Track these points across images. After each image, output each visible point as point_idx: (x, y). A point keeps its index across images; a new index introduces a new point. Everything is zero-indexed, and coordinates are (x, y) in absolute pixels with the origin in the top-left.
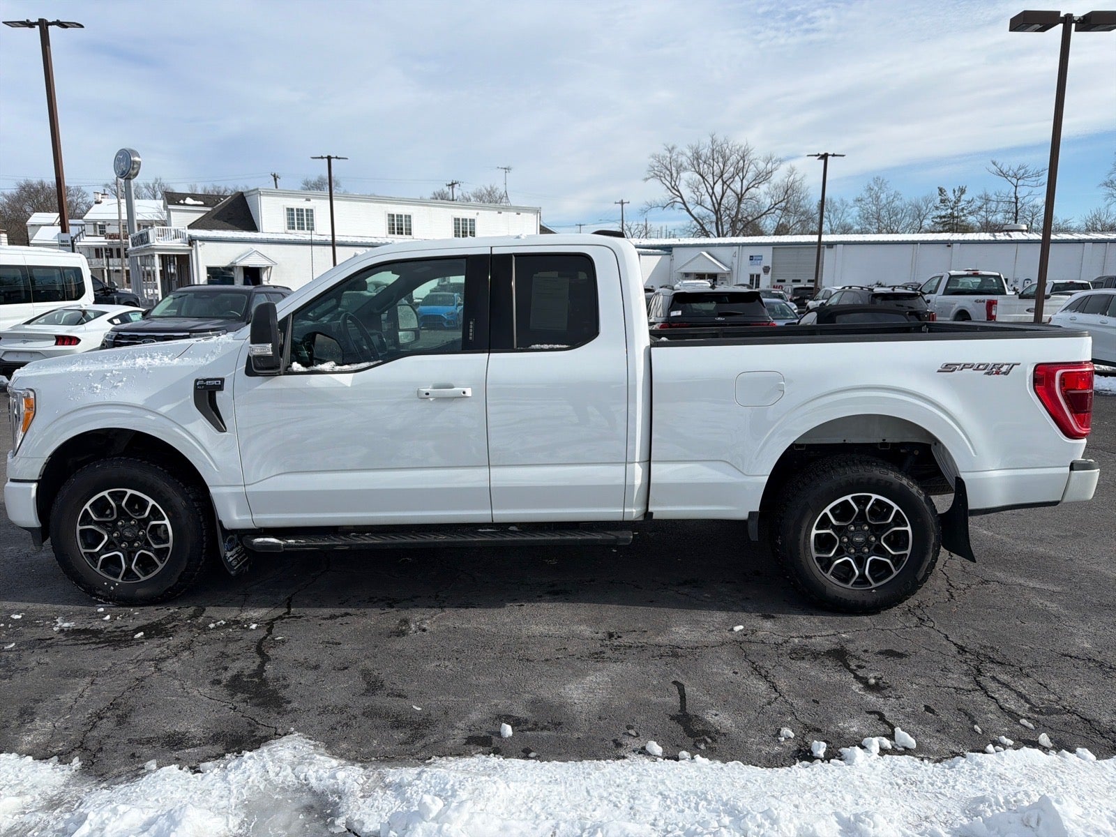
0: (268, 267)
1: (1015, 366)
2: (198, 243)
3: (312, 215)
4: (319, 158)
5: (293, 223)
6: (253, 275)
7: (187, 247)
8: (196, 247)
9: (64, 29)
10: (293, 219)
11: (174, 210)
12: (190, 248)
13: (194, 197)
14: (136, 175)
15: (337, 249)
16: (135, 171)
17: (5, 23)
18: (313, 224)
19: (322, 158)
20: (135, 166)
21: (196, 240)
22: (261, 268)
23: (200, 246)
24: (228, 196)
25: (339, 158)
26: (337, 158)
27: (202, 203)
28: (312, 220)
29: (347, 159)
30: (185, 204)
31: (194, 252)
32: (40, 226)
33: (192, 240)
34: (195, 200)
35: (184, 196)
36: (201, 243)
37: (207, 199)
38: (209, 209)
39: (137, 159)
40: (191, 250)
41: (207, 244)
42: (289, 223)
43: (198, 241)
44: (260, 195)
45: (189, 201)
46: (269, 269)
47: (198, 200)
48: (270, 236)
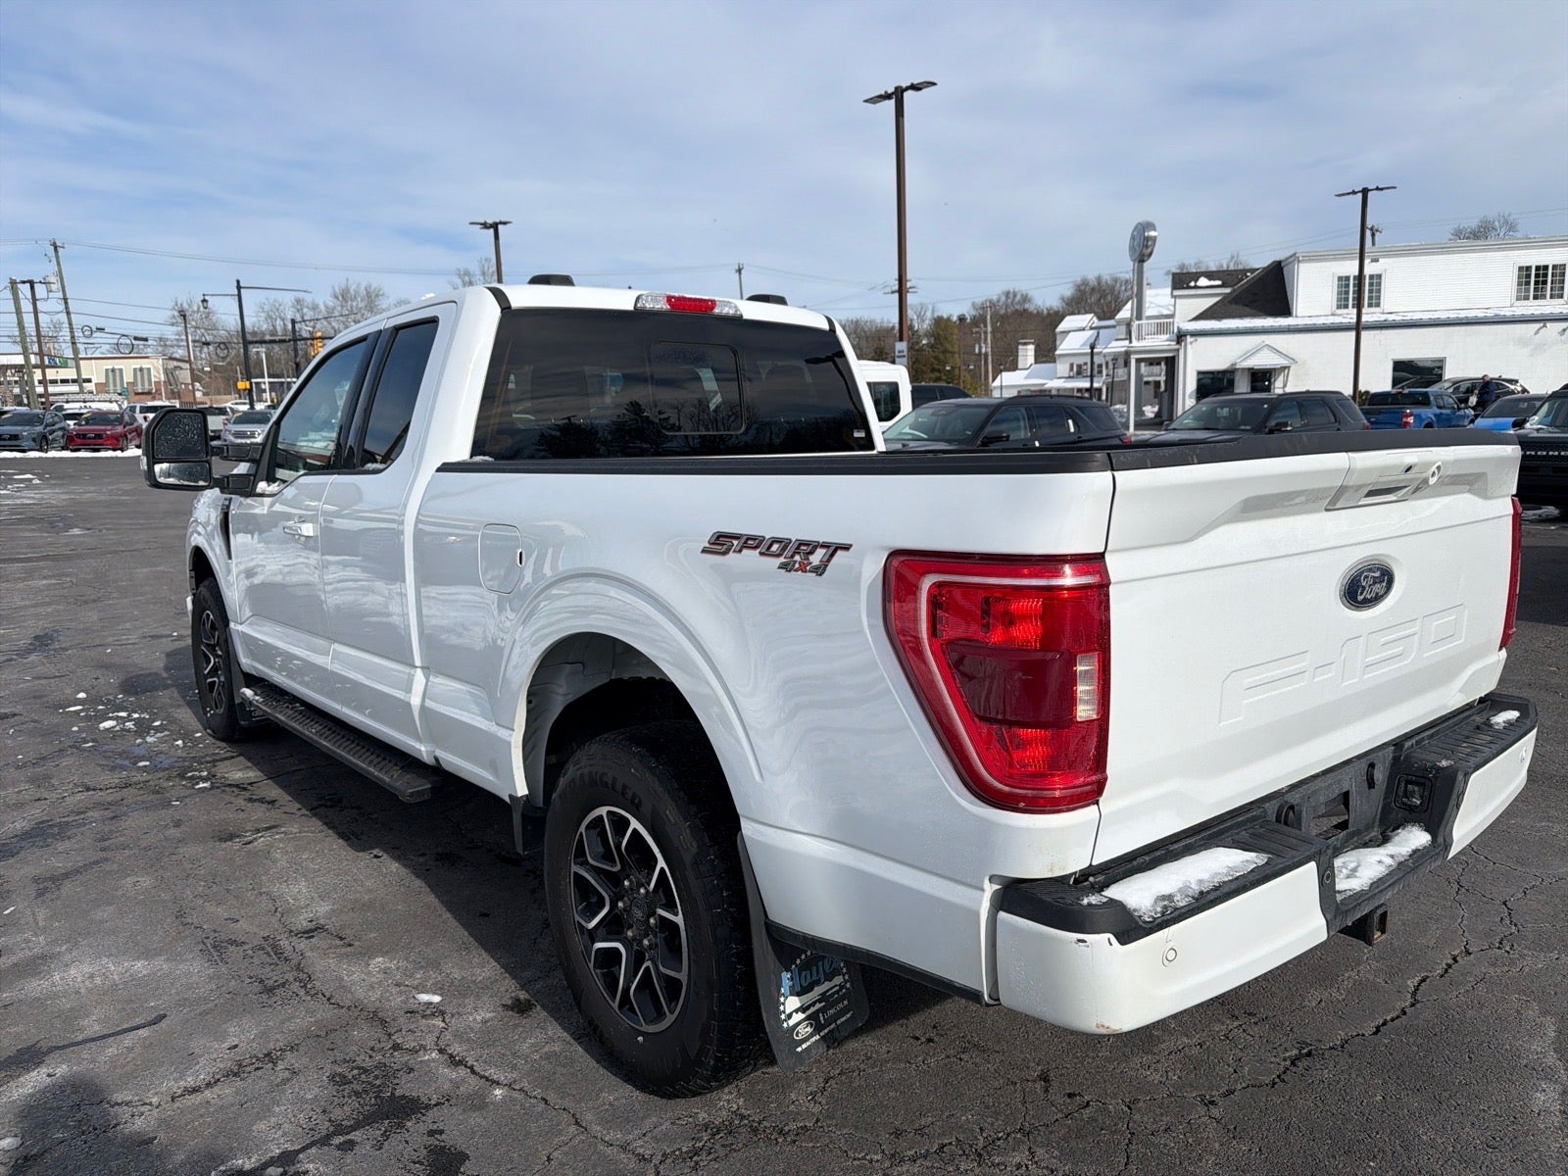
0: (1285, 368)
1: (840, 553)
2: (1189, 339)
3: (1379, 284)
4: (1349, 194)
5: (1347, 299)
6: (1261, 378)
7: (1173, 345)
8: (1186, 345)
9: (920, 92)
10: (1347, 293)
11: (1180, 297)
12: (1177, 347)
13: (1210, 275)
14: (1150, 254)
15: (1364, 334)
16: (1149, 250)
17: (866, 101)
18: (1379, 298)
19: (1354, 193)
20: (1150, 243)
21: (1185, 336)
22: (1275, 369)
23: (1191, 343)
24: (1258, 269)
25: (1381, 189)
26: (1377, 189)
27: (1219, 283)
28: (1379, 291)
29: (1395, 188)
30: (1196, 287)
31: (1182, 352)
32: (1069, 332)
33: (1181, 336)
34: (1210, 280)
35: (1196, 276)
36: (1192, 339)
37: (1226, 276)
38: (1228, 290)
39: (1153, 233)
40: (1178, 350)
41: (1201, 340)
42: (1339, 300)
43: (1188, 337)
44: (1299, 261)
45: (1203, 282)
46: (1286, 371)
47: (1214, 280)
48: (1309, 322)
